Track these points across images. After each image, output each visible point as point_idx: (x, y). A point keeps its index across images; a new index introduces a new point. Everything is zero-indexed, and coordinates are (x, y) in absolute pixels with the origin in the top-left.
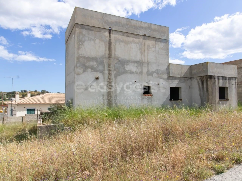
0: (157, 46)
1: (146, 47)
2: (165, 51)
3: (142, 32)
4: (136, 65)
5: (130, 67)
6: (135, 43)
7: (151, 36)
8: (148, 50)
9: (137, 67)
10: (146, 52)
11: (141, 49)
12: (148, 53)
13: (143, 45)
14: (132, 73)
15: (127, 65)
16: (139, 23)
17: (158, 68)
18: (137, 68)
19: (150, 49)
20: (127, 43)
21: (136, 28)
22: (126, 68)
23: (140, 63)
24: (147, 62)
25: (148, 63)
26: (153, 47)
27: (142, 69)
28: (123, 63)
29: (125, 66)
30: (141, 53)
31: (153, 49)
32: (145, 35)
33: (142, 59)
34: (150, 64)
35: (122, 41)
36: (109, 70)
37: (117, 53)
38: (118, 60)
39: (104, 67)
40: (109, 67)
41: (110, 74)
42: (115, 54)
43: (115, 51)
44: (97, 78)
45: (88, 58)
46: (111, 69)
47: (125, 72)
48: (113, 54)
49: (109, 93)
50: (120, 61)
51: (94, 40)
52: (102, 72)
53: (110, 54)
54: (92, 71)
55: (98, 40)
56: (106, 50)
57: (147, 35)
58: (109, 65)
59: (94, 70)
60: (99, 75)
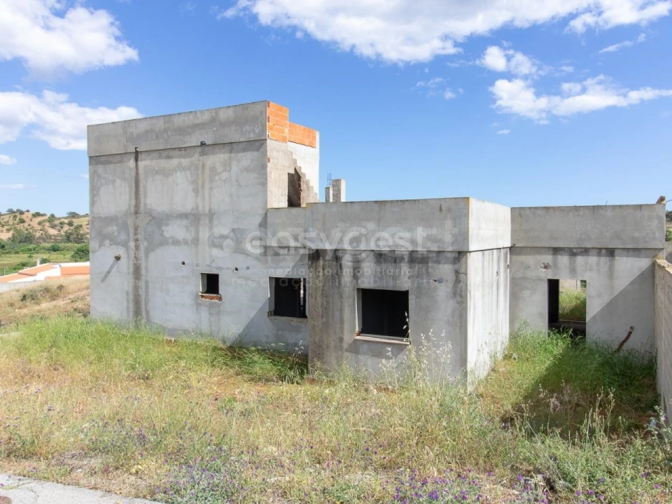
0: (234, 164)
1: (207, 172)
2: (256, 175)
3: (194, 140)
4: (185, 222)
5: (175, 230)
6: (183, 169)
7: (218, 142)
8: (212, 181)
9: (186, 227)
10: (207, 186)
11: (194, 182)
12: (211, 189)
13: (200, 172)
14: (176, 242)
15: (167, 225)
16: (191, 116)
17: (236, 226)
18: (188, 230)
19: (217, 178)
20: (166, 173)
21: (183, 131)
22: (165, 233)
23: (193, 218)
24: (210, 212)
25: (211, 215)
26: (225, 170)
27: (197, 232)
28: (160, 220)
29: (164, 228)
30: (196, 191)
31: (225, 175)
32: (203, 144)
33: (197, 207)
34: (215, 217)
35: (157, 172)
36: (137, 240)
37: (148, 201)
38: (151, 215)
39: (128, 235)
40: (136, 234)
41: (137, 247)
42: (145, 204)
43: (145, 196)
44: (118, 258)
45: (106, 218)
46: (139, 237)
47: (164, 242)
48: (142, 206)
49: (136, 288)
50: (154, 218)
51: (113, 182)
52: (125, 245)
53: (137, 205)
54: (111, 245)
55: (118, 182)
56: (130, 199)
57: (207, 143)
58: (136, 229)
59: (114, 242)
60: (121, 251)
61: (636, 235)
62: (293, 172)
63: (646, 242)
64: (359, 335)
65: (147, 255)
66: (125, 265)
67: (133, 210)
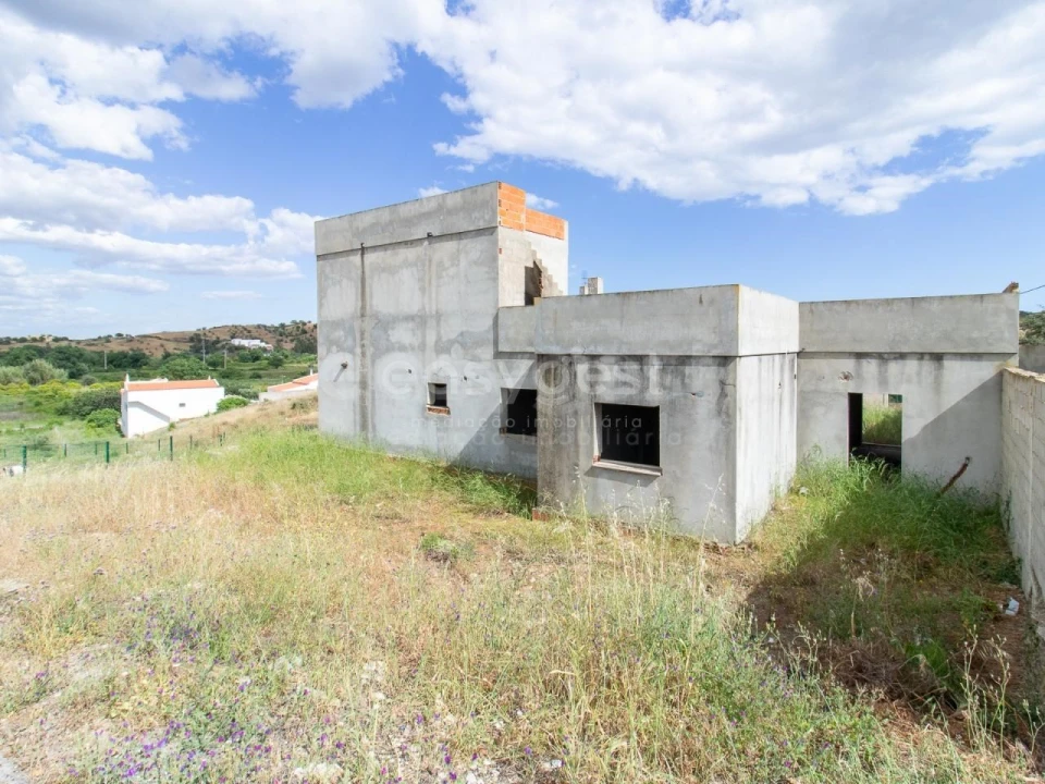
0: (462, 257)
1: (434, 268)
2: (486, 269)
3: (420, 233)
4: (411, 325)
5: (402, 334)
6: (407, 264)
7: (446, 232)
8: (439, 277)
9: (413, 330)
10: (434, 282)
11: (421, 280)
12: (438, 286)
13: (427, 267)
14: (402, 348)
15: (393, 329)
16: (417, 205)
17: (464, 329)
18: (414, 335)
19: (444, 274)
20: (391, 270)
21: (409, 222)
22: (391, 338)
23: (420, 320)
24: (437, 312)
25: (438, 316)
26: (452, 265)
27: (424, 336)
28: (385, 324)
29: (390, 332)
30: (423, 290)
31: (452, 271)
32: (429, 236)
33: (424, 308)
34: (442, 318)
35: (384, 270)
36: (363, 346)
37: (374, 303)
38: (377, 318)
39: (354, 340)
40: (362, 339)
41: (363, 354)
42: (371, 306)
43: (371, 297)
44: (345, 366)
45: (333, 322)
46: (365, 342)
47: (390, 349)
48: (368, 307)
49: (363, 399)
50: (380, 321)
51: (340, 282)
52: (352, 352)
53: (363, 307)
54: (338, 351)
55: (345, 281)
56: (357, 300)
57: (435, 233)
58: (362, 333)
59: (341, 349)
60: (347, 358)
61: (975, 335)
62: (532, 266)
63: (990, 344)
64: (599, 460)
65: (373, 362)
66: (351, 375)
67: (359, 314)
